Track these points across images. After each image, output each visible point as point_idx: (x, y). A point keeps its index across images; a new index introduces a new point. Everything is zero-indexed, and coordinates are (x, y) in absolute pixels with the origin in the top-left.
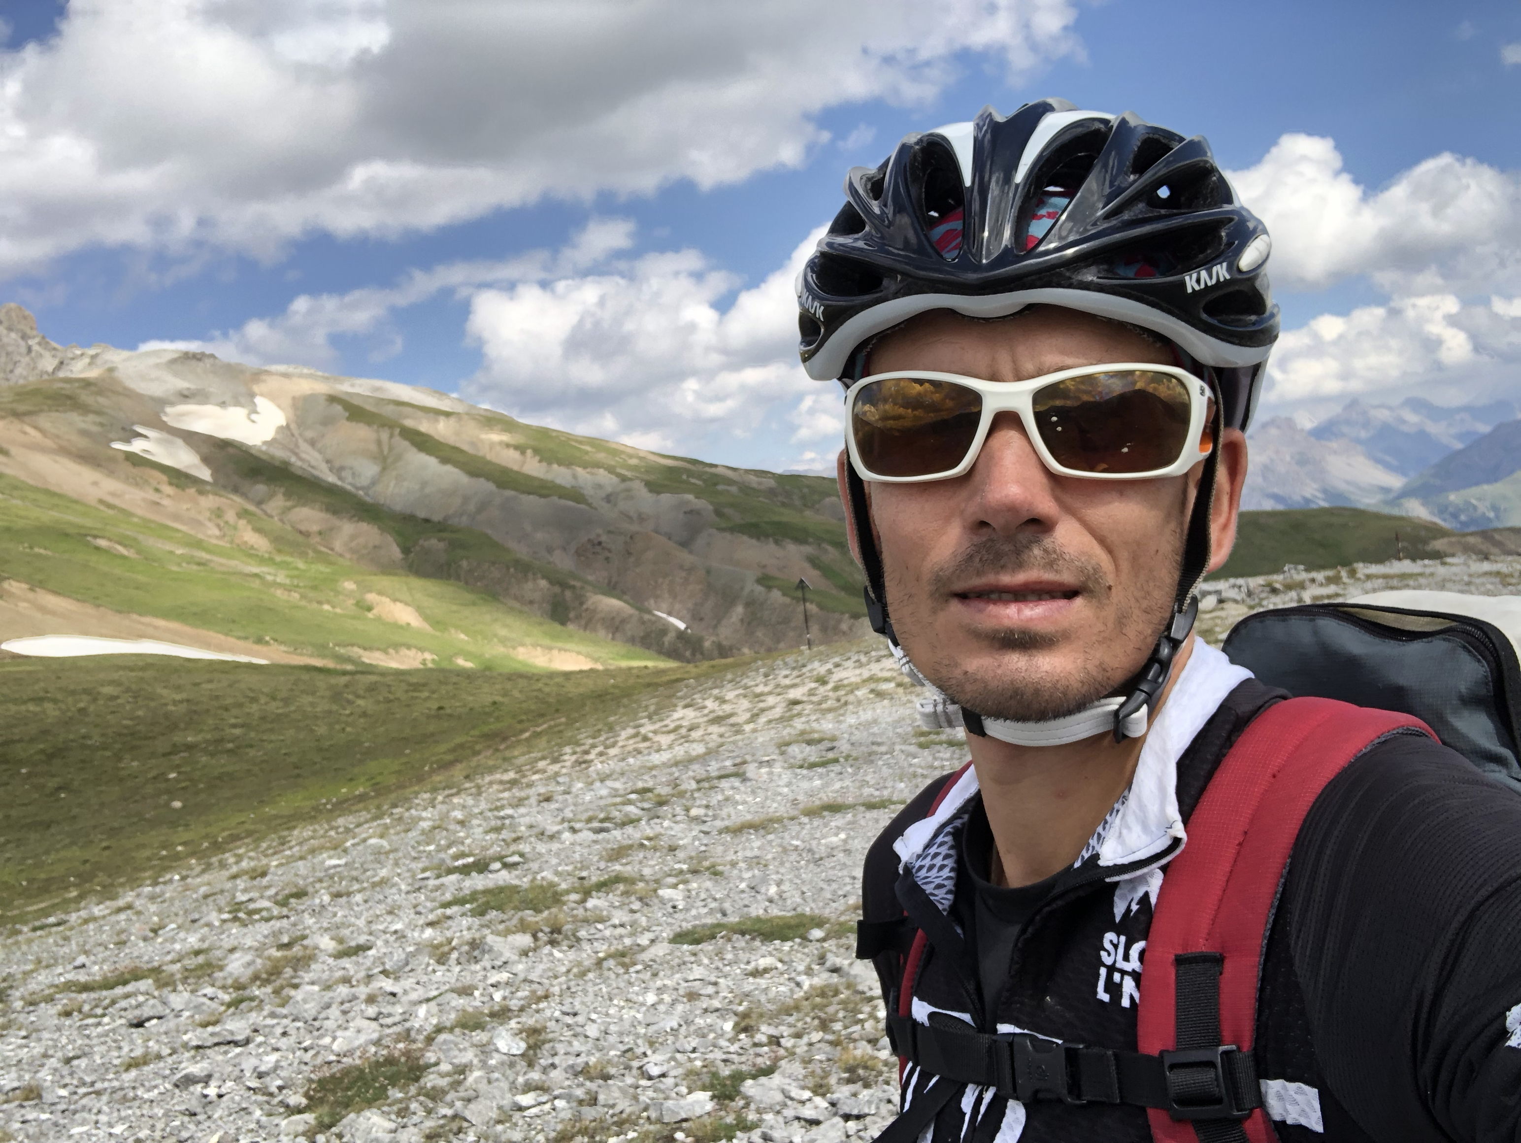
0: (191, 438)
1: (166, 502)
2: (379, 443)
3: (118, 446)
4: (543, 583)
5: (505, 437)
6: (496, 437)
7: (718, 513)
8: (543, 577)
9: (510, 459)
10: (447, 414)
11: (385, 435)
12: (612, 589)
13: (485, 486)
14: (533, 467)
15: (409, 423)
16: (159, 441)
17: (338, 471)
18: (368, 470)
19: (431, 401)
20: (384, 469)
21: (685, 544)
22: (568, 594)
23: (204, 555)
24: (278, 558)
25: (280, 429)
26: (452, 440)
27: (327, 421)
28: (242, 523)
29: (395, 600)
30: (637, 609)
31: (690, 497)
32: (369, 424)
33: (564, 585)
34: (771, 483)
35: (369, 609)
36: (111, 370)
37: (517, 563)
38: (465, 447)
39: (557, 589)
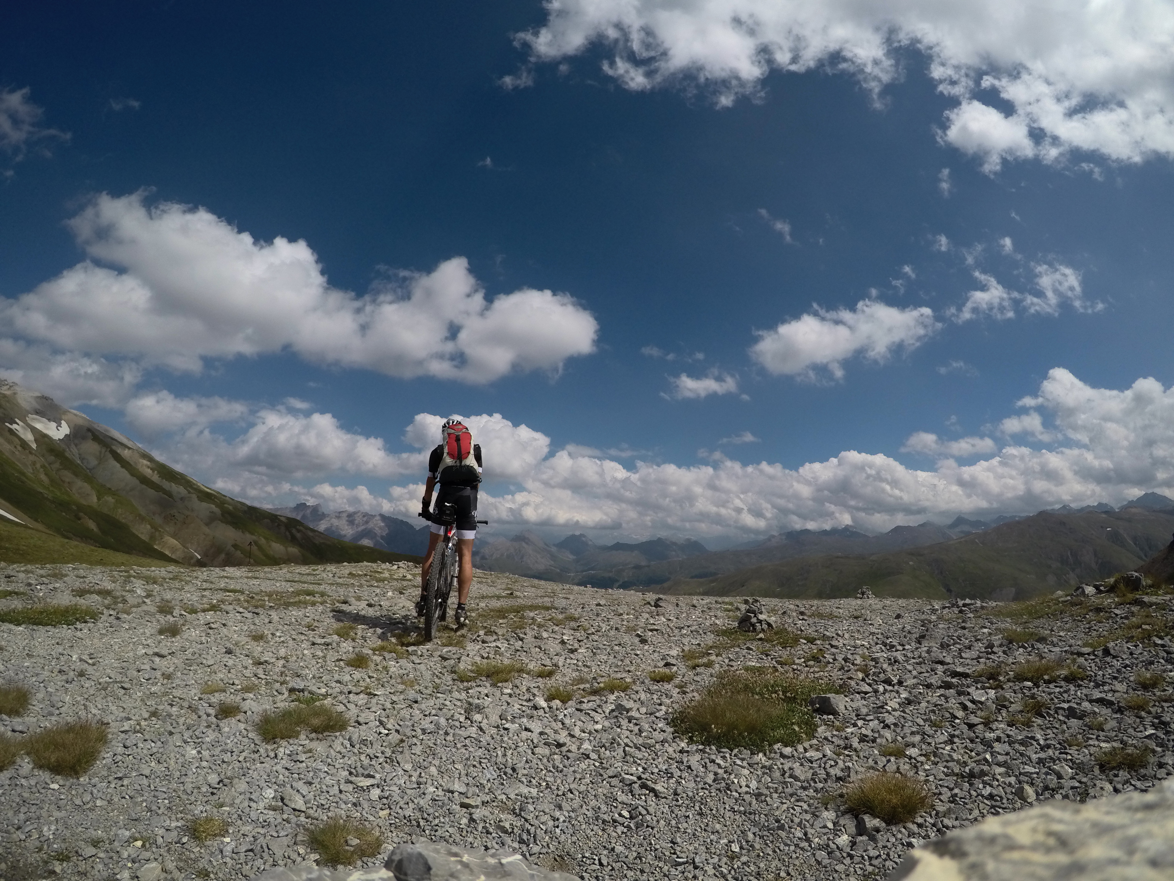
0: (34, 430)
1: (17, 453)
2: (100, 452)
3: (7, 424)
4: (149, 527)
5: (149, 463)
6: (145, 462)
7: (223, 515)
8: (150, 524)
9: (148, 472)
10: (129, 448)
11: (103, 450)
12: (174, 536)
13: (135, 481)
14: (155, 478)
15: (114, 447)
16: (22, 427)
17: (82, 459)
18: (94, 462)
19: (125, 441)
20: (99, 464)
21: (207, 524)
22: (157, 533)
23: (24, 479)
24: (51, 489)
25: (66, 435)
26: (128, 459)
27: (84, 438)
28: (42, 470)
29: (90, 518)
30: (184, 546)
31: (213, 506)
32: (99, 443)
33: (156, 529)
34: (246, 509)
35: (79, 519)
36: (15, 394)
37: (140, 515)
38: (132, 463)
39: (153, 530)
